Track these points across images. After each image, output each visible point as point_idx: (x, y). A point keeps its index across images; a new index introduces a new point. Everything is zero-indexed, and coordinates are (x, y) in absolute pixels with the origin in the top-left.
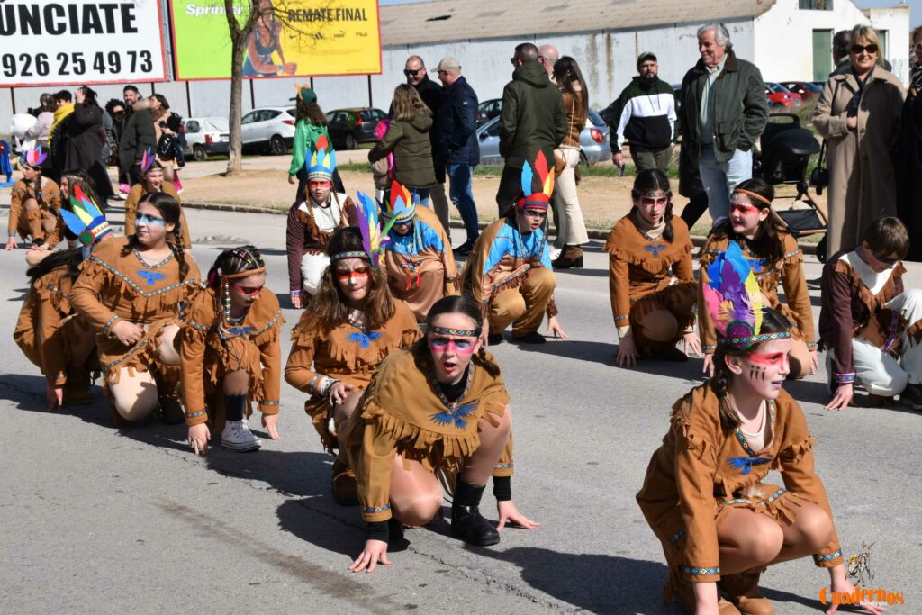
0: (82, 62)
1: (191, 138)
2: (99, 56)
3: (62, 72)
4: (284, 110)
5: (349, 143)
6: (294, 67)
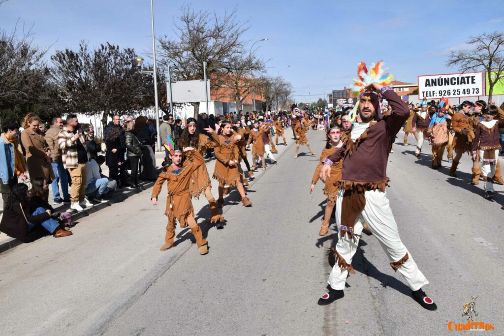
0: (460, 92)
2: (464, 90)
3: (454, 94)
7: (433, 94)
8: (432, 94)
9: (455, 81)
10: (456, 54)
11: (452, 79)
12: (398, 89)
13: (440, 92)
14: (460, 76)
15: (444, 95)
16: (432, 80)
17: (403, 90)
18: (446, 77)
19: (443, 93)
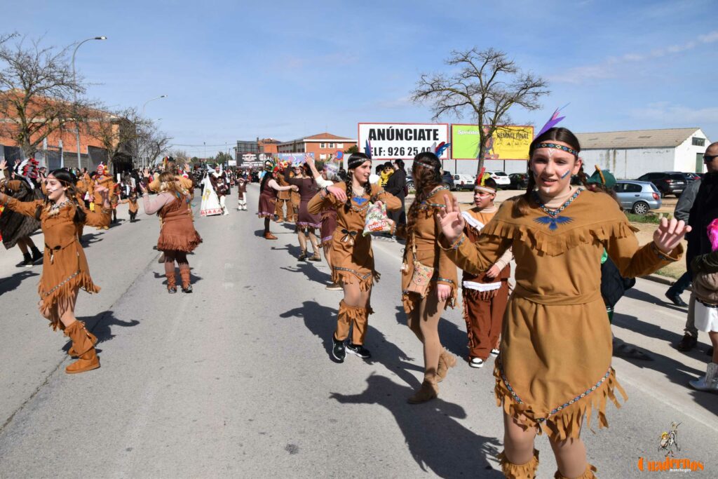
1: (456, 182)
3: (409, 154)
4: (493, 173)
5: (518, 187)
6: (498, 155)
7: (380, 152)
8: (378, 153)
9: (411, 135)
10: (429, 80)
11: (406, 131)
12: (329, 144)
13: (390, 150)
14: (418, 127)
15: (396, 154)
16: (379, 130)
17: (336, 146)
18: (399, 127)
19: (394, 152)
